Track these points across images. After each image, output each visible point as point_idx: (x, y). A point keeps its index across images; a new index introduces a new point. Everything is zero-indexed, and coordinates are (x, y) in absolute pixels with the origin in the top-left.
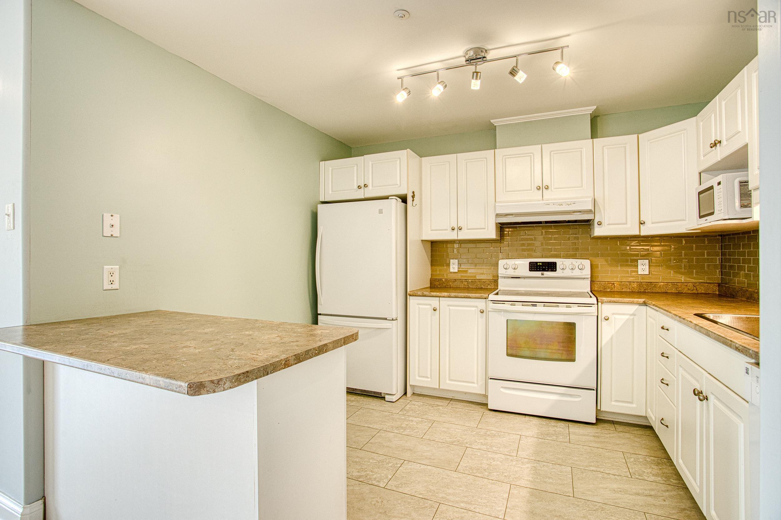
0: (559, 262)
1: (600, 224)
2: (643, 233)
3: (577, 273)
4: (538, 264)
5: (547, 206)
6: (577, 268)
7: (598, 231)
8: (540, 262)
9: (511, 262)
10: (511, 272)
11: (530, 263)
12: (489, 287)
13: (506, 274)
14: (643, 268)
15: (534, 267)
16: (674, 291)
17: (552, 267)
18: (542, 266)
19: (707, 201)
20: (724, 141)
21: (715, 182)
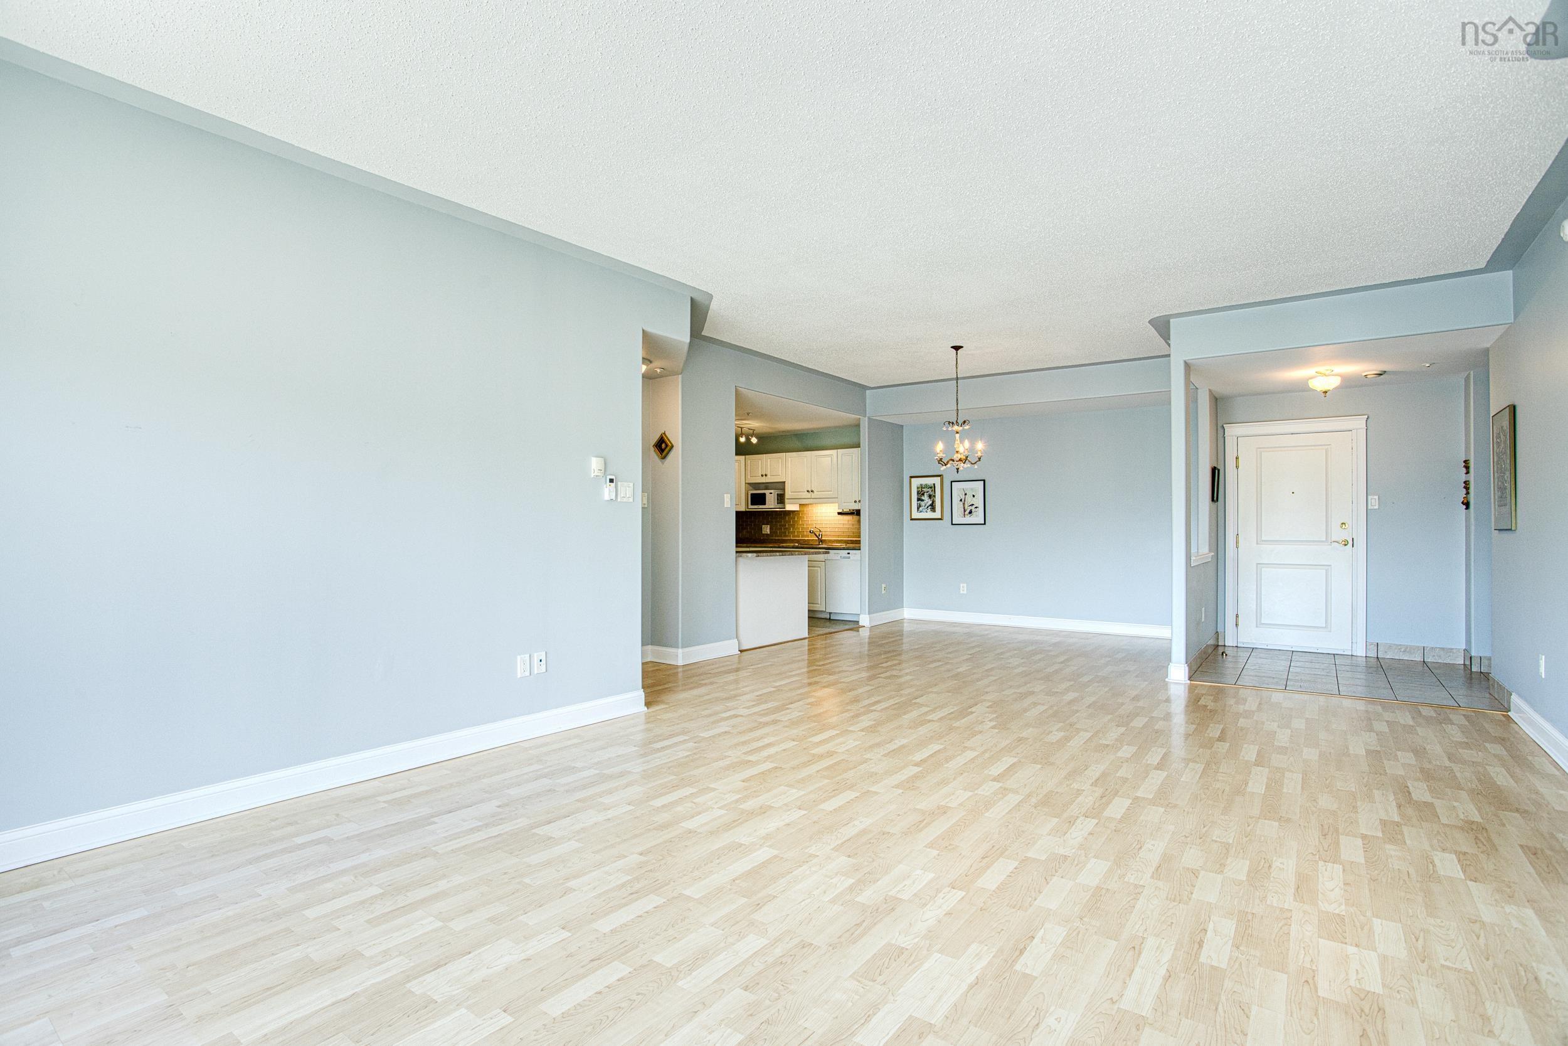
19: (758, 499)
20: (769, 476)
21: (767, 492)
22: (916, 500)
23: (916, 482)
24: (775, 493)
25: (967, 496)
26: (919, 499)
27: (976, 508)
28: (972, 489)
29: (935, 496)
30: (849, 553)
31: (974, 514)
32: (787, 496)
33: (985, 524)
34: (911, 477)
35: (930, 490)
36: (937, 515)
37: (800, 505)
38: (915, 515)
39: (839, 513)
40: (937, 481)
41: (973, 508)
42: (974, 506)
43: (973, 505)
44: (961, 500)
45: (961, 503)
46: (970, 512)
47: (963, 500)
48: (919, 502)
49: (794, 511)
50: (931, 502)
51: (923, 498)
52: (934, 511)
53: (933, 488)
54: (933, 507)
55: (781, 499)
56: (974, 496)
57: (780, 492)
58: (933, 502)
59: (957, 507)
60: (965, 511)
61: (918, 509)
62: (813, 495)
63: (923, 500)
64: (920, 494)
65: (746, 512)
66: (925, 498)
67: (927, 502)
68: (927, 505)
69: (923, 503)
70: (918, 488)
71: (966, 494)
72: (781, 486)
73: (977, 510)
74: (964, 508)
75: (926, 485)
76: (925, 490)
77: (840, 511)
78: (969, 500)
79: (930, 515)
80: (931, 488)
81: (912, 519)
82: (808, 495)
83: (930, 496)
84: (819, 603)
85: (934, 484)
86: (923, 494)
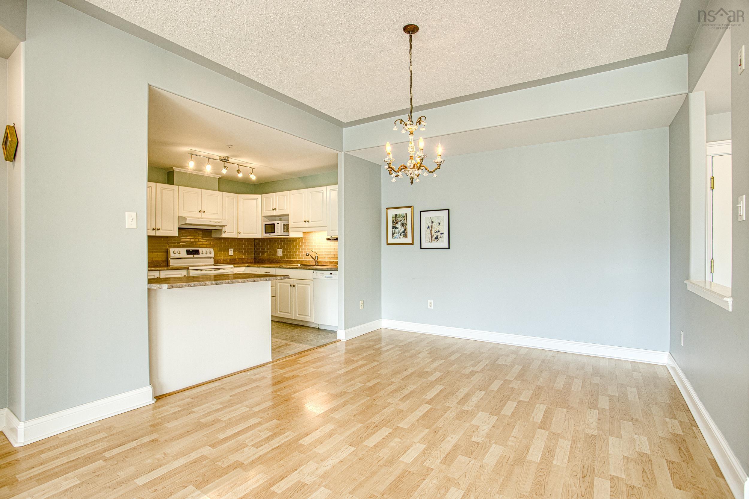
0: (200, 250)
1: (225, 232)
2: (239, 237)
3: (209, 255)
4: (191, 251)
5: (210, 222)
6: (208, 253)
7: (224, 235)
8: (191, 250)
9: (177, 250)
10: (177, 255)
11: (187, 250)
12: (162, 265)
13: (175, 257)
14: (231, 252)
15: (189, 252)
16: (241, 262)
17: (197, 252)
18: (193, 251)
19: (270, 228)
20: (277, 210)
21: (276, 223)
22: (391, 227)
23: (391, 213)
24: (282, 223)
25: (434, 224)
26: (394, 227)
27: (442, 234)
28: (438, 218)
29: (406, 224)
30: (331, 274)
31: (440, 239)
32: (290, 226)
33: (449, 248)
34: (387, 209)
35: (402, 219)
36: (409, 240)
37: (303, 232)
38: (391, 240)
39: (328, 239)
40: (408, 211)
41: (439, 234)
42: (440, 233)
43: (439, 231)
44: (429, 228)
45: (429, 230)
46: (437, 238)
47: (430, 228)
48: (394, 230)
49: (299, 238)
50: (403, 230)
51: (397, 226)
52: (406, 237)
53: (405, 218)
54: (405, 234)
55: (286, 228)
56: (439, 224)
57: (286, 223)
58: (405, 230)
59: (426, 233)
60: (432, 237)
61: (393, 235)
62: (308, 224)
63: (397, 228)
64: (395, 222)
65: (262, 239)
66: (399, 226)
67: (401, 230)
68: (401, 232)
69: (397, 231)
70: (393, 218)
71: (433, 222)
72: (284, 217)
73: (442, 235)
74: (431, 234)
75: (400, 215)
76: (399, 219)
77: (329, 237)
78: (436, 227)
79: (402, 240)
80: (404, 217)
81: (388, 244)
82: (305, 224)
83: (403, 224)
84: (310, 315)
85: (406, 214)
86: (397, 223)
